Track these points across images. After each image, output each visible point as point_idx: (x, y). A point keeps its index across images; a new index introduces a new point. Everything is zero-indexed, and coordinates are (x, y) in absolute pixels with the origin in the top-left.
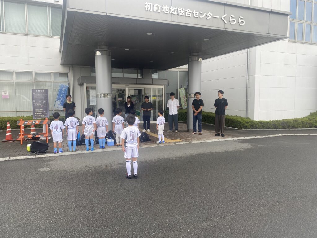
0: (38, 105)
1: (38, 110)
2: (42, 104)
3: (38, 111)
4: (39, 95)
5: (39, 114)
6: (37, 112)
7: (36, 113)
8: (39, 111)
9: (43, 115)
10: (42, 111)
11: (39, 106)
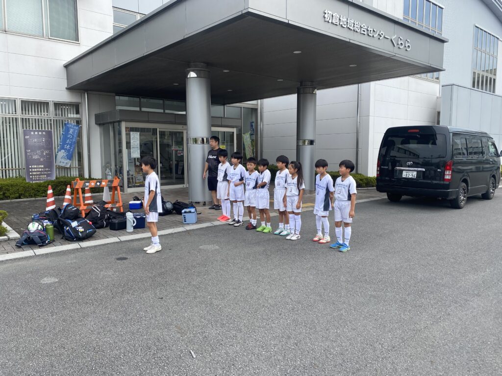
0: (36, 157)
1: (35, 166)
2: (42, 156)
3: (34, 168)
4: (36, 140)
5: (38, 173)
6: (33, 170)
7: (32, 172)
8: (36, 168)
9: (44, 175)
10: (41, 168)
11: (38, 159)
